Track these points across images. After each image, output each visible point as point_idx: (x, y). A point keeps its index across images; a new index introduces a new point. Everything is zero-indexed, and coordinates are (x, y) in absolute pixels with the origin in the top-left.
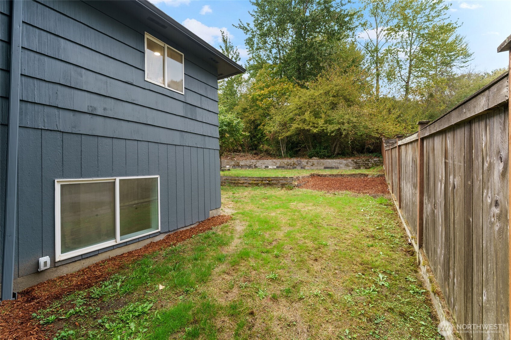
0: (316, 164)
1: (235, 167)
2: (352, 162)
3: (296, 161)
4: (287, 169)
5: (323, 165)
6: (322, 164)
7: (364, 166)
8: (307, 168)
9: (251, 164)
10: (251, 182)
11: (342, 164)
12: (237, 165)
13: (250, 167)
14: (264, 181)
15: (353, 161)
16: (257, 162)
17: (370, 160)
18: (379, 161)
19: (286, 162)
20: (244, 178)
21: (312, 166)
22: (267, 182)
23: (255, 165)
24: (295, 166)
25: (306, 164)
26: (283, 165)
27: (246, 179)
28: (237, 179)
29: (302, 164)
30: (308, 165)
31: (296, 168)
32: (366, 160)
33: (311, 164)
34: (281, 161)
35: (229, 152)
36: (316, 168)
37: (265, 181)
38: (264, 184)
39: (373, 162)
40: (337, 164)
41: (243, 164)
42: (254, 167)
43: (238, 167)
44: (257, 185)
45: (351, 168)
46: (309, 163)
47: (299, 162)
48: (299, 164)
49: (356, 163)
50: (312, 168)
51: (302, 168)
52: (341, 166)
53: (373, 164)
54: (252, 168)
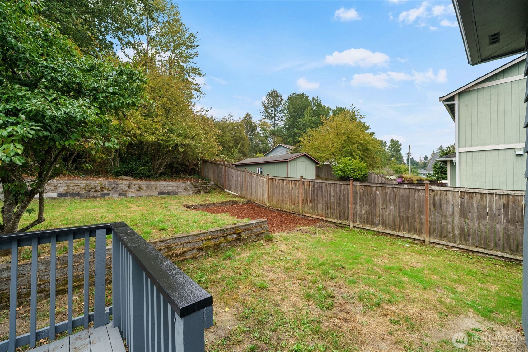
0: (145, 188)
2: (191, 186)
3: (107, 183)
4: (88, 197)
5: (156, 189)
6: (154, 188)
7: (203, 190)
8: (130, 194)
10: (201, 245)
11: (181, 188)
14: (229, 237)
15: (192, 184)
17: (208, 183)
18: (215, 184)
19: (84, 185)
20: (182, 241)
21: (139, 191)
22: (235, 236)
24: (105, 191)
25: (127, 189)
26: (76, 190)
27: (190, 239)
28: (163, 245)
29: (119, 188)
30: (131, 190)
31: (108, 194)
32: (204, 183)
33: (136, 187)
34: (68, 182)
36: (146, 194)
37: (231, 235)
38: (230, 243)
39: (210, 186)
40: (174, 188)
44: (217, 247)
45: (191, 192)
46: (133, 186)
47: (114, 186)
49: (195, 186)
50: (140, 194)
51: (120, 194)
52: (179, 190)
53: (211, 188)
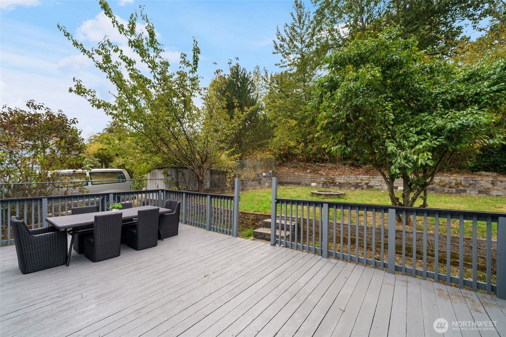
1: (327, 185)
9: (359, 181)
12: (332, 183)
13: (357, 186)
16: (371, 179)
23: (366, 184)
31: (464, 191)
35: (307, 162)
41: (342, 181)
42: (365, 187)
43: (334, 186)
48: (470, 184)
54: (362, 189)
